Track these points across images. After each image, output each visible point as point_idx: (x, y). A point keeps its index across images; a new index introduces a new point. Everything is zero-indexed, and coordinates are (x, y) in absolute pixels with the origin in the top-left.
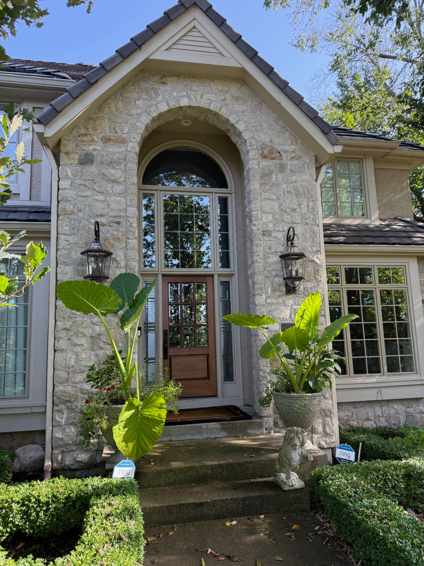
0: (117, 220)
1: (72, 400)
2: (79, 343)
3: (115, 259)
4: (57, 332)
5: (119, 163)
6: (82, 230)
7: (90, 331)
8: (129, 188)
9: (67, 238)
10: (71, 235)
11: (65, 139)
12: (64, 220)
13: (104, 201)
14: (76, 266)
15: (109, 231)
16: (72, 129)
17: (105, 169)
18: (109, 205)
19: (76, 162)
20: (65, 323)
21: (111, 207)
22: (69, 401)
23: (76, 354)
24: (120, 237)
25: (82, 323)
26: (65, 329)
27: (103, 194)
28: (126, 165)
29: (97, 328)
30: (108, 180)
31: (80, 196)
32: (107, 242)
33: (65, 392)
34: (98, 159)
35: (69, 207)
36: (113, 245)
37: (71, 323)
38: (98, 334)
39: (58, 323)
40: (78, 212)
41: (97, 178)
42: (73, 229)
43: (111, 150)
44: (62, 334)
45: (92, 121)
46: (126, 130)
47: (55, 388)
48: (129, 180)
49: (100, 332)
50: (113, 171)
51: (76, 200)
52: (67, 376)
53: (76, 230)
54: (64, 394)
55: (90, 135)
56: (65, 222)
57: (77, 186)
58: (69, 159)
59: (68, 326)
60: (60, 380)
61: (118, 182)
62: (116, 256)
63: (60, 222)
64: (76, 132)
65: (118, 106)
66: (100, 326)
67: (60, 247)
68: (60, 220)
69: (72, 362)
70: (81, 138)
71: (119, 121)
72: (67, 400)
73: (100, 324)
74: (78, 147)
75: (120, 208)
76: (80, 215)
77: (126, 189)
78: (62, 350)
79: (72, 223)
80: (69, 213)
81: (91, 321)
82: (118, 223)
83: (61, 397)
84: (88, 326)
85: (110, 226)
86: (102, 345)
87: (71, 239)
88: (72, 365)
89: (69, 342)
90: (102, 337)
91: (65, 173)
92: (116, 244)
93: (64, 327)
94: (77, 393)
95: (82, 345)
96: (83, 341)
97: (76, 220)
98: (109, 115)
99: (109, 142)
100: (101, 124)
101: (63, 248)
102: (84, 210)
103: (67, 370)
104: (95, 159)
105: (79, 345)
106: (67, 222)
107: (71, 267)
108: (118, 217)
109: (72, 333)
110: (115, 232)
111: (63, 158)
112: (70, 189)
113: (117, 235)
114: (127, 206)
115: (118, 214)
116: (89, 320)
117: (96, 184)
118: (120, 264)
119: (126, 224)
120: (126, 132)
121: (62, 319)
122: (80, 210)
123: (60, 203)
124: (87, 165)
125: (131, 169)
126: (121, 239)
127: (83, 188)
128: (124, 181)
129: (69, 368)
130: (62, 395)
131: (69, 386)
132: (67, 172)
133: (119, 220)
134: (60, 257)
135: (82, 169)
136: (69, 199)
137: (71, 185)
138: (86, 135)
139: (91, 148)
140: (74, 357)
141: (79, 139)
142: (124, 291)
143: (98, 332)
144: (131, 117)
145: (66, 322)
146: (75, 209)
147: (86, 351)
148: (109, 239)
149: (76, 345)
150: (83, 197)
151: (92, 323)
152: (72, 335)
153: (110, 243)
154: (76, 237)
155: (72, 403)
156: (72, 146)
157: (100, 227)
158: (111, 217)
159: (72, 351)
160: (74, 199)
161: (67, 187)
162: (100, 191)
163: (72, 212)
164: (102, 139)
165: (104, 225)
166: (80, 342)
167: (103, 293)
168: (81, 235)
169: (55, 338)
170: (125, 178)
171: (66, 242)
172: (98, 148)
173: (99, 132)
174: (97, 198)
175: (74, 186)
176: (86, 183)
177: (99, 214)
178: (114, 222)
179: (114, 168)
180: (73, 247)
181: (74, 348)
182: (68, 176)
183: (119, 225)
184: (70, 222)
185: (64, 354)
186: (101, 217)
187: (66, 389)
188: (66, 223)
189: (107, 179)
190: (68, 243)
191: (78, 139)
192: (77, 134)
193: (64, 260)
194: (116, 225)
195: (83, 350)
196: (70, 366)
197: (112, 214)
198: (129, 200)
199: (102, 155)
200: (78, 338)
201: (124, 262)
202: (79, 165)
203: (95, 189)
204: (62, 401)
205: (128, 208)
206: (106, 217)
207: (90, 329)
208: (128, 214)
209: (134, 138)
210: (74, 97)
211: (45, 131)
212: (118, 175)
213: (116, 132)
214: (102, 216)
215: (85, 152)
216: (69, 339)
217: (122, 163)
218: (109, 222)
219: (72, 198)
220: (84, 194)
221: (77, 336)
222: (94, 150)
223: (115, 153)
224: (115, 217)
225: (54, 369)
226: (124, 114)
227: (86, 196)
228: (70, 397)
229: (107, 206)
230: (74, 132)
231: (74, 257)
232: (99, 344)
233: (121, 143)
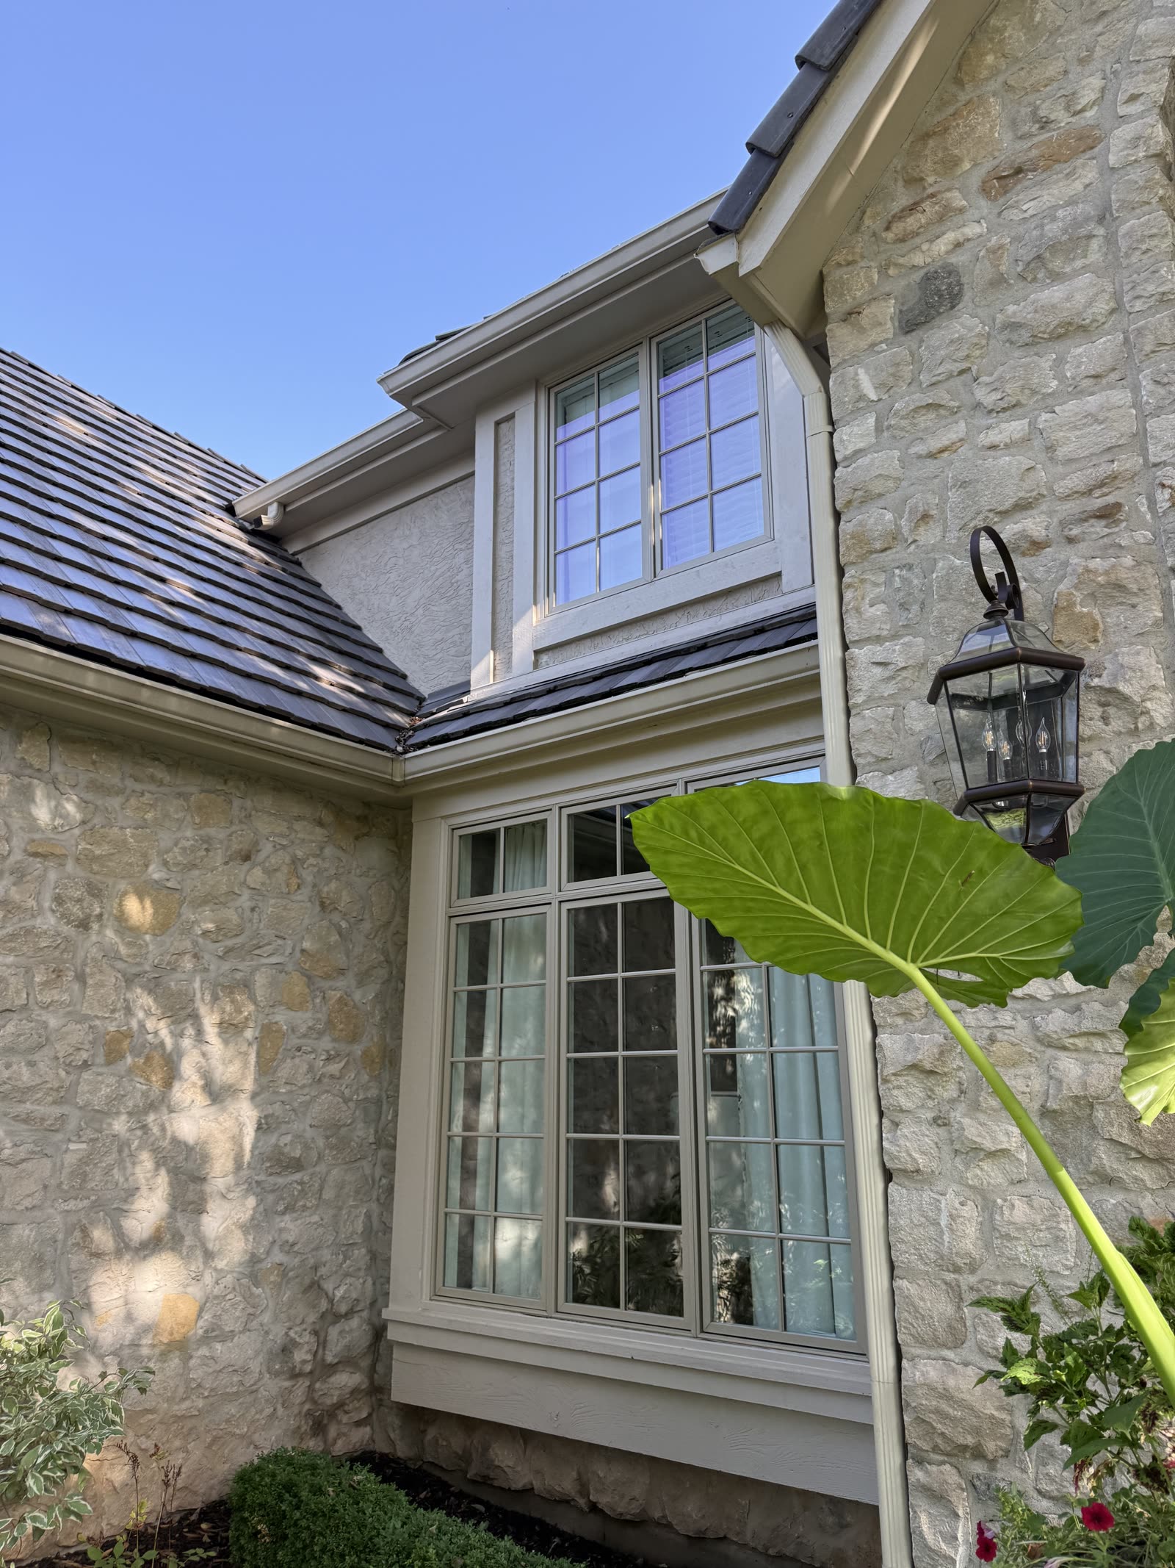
0: (1099, 503)
1: (991, 1447)
2: (988, 1144)
3: (1112, 691)
4: (886, 1081)
5: (1073, 243)
6: (943, 599)
7: (1038, 1084)
8: (1139, 332)
9: (879, 652)
10: (901, 636)
11: (839, 265)
12: (863, 581)
13: (1027, 440)
14: (932, 764)
15: (1066, 564)
16: (859, 214)
17: (1017, 303)
18: (1050, 449)
19: (889, 329)
20: (911, 1041)
21: (1062, 452)
22: (978, 1454)
23: (984, 1198)
24: (1123, 575)
25: (992, 1040)
26: (914, 1066)
27: (1019, 411)
28: (1110, 240)
29: (1069, 1067)
30: (1034, 342)
31: (919, 457)
32: (1061, 620)
33: (946, 1396)
34: (980, 273)
35: (876, 519)
36: (1096, 627)
37: (941, 1039)
38: (1076, 1099)
39: (883, 1038)
40: (917, 526)
41: (982, 357)
42: (904, 606)
43: (1030, 207)
44: (905, 1095)
45: (931, 143)
46: (1089, 88)
47: (905, 1363)
48: (1139, 291)
49: (1085, 1086)
50: (1053, 294)
51: (904, 484)
52: (950, 1310)
53: (915, 608)
54: (944, 1406)
55: (933, 196)
56: (868, 586)
57: (904, 423)
58: (862, 330)
59: (926, 1055)
60: (922, 1329)
61: (1083, 329)
62: (1115, 677)
63: (848, 595)
64: (873, 217)
65: (1038, 17)
66: (1084, 1056)
67: (857, 699)
68: (849, 586)
69: (969, 1239)
70: (898, 228)
71: (1052, 69)
72: (961, 1441)
73: (1080, 1042)
74: (891, 272)
75: (1110, 438)
76: (929, 536)
77: (1126, 340)
78: (914, 1174)
79: (897, 581)
80: (878, 546)
81: (1035, 1027)
82: (1108, 514)
83: (932, 1418)
84: (1022, 1053)
85: (1070, 540)
86: (1106, 1158)
87: (896, 652)
88: (968, 1255)
89: (941, 1131)
90: (1100, 1114)
91: (852, 392)
92: (1115, 615)
93: (910, 1059)
94: (1011, 1413)
95: (1004, 1152)
96: (1008, 1134)
97: (910, 567)
98: (1001, 79)
99: (1019, 181)
100: (973, 129)
101: (869, 699)
102: (943, 512)
103: (950, 1277)
104: (964, 280)
105: (992, 1155)
106: (876, 585)
107: (910, 774)
108: (1102, 485)
109: (950, 1091)
110: (1096, 564)
111: (840, 339)
112: (875, 448)
113: (1107, 573)
114: (1143, 417)
115: (1104, 470)
116: (1022, 1025)
117: (984, 379)
118: (1146, 712)
119: (1152, 503)
120: (1093, 97)
121: (900, 1021)
122: (925, 517)
123: (843, 518)
124: (936, 322)
125: (1141, 241)
126: (1134, 587)
127: (926, 420)
128: (1113, 311)
129: (957, 1270)
130: (937, 1411)
131: (966, 1364)
132: (857, 386)
133: (1110, 499)
134: (860, 740)
135: (915, 347)
136: (877, 487)
137: (879, 429)
138: (913, 208)
139: (942, 246)
140: (969, 1211)
141: (890, 236)
142: (1156, 846)
143: (1077, 1091)
144: (1106, 21)
145: (917, 1036)
146: (903, 522)
147: (1031, 1187)
148: (1071, 605)
149: (975, 1152)
150: (932, 456)
151: (1039, 1040)
152: (952, 1101)
153: (1076, 619)
154: (920, 640)
155: (992, 1463)
156: (869, 279)
157: (1018, 561)
158: (1068, 497)
159: (962, 1181)
160: (898, 479)
161: (861, 445)
162: (1003, 404)
163: (895, 537)
164: (985, 190)
165: (1037, 546)
166: (994, 1140)
167: (904, 849)
168: (939, 622)
169: (881, 1114)
170: (1117, 297)
171: (878, 671)
172: (972, 230)
173: (967, 165)
174: (993, 437)
175: (889, 427)
176: (941, 396)
177: (1008, 504)
178: (1085, 518)
179: (1056, 277)
180: (907, 684)
181: (967, 1166)
182: (862, 397)
183: (1117, 522)
184: (888, 583)
185: (927, 1195)
186: (1018, 516)
187: (951, 1382)
188: (873, 593)
189: (1025, 336)
190: (887, 673)
191: (885, 241)
192: (878, 225)
193: (875, 750)
194: (1099, 527)
195: (1012, 1183)
196: (960, 1262)
197: (1076, 480)
198: (1151, 387)
199: (996, 251)
200: (982, 1117)
201: (1167, 698)
202: (902, 338)
203: (978, 405)
204: (939, 1441)
205: (1152, 424)
206: (1044, 507)
207: (1032, 1069)
208: (1155, 453)
209: (1133, 98)
210: (825, 62)
211: (739, 256)
212: (1080, 299)
213: (1045, 124)
214: (1022, 506)
215: (917, 276)
216: (940, 1121)
217: (1090, 237)
218: (1063, 525)
219: (888, 477)
220: (935, 444)
221: (975, 1107)
222: (958, 245)
223: (1051, 214)
224: (1090, 491)
225: (892, 1267)
226: (1072, 30)
227: (942, 451)
228: (977, 1431)
229: (1042, 456)
230: (867, 222)
231: (919, 726)
232: (1091, 1153)
233: (1076, 153)
